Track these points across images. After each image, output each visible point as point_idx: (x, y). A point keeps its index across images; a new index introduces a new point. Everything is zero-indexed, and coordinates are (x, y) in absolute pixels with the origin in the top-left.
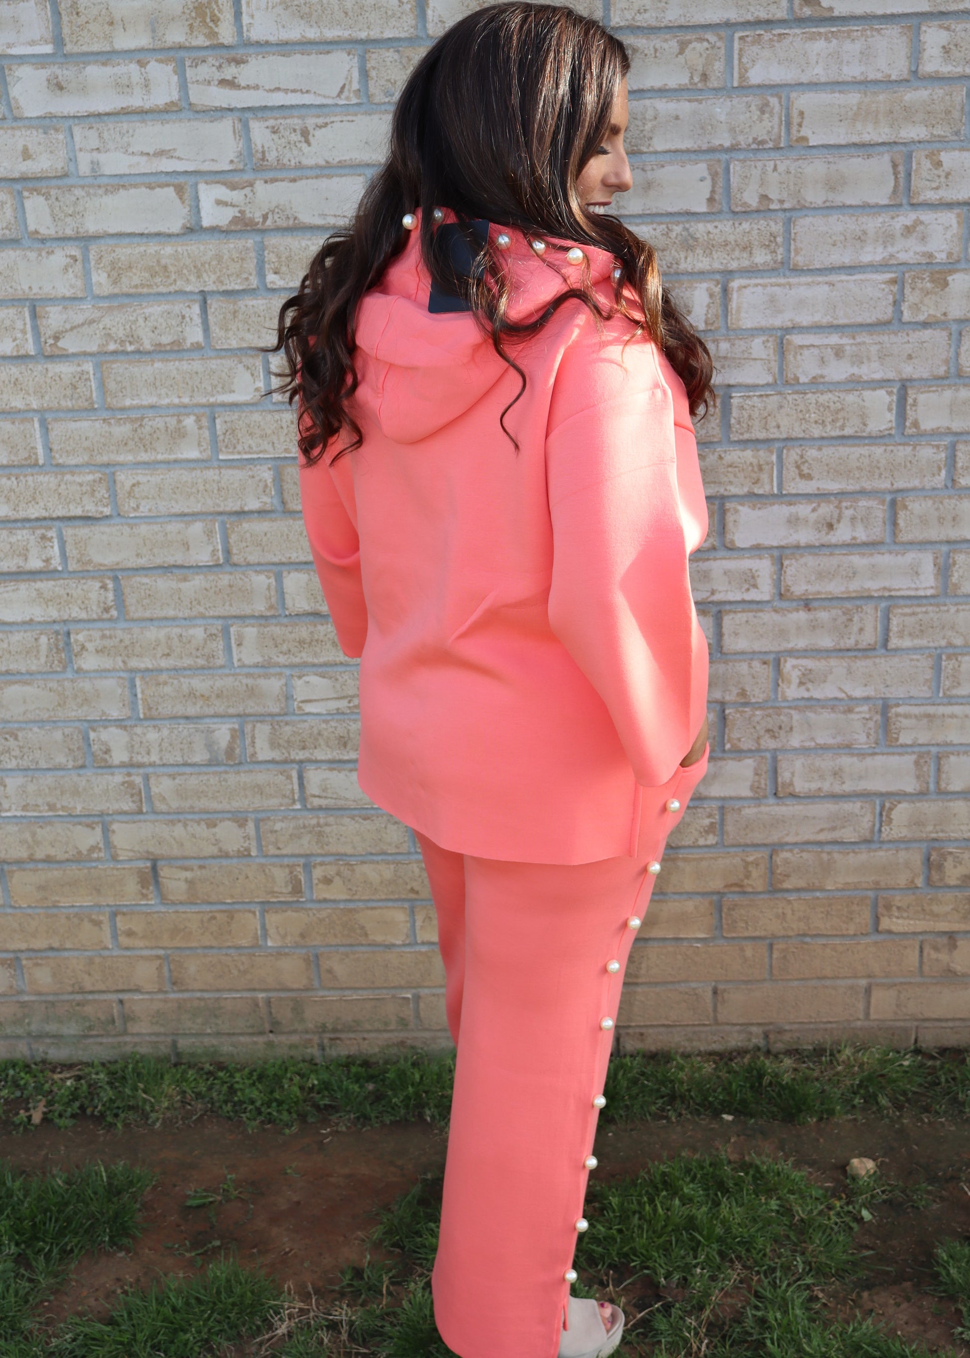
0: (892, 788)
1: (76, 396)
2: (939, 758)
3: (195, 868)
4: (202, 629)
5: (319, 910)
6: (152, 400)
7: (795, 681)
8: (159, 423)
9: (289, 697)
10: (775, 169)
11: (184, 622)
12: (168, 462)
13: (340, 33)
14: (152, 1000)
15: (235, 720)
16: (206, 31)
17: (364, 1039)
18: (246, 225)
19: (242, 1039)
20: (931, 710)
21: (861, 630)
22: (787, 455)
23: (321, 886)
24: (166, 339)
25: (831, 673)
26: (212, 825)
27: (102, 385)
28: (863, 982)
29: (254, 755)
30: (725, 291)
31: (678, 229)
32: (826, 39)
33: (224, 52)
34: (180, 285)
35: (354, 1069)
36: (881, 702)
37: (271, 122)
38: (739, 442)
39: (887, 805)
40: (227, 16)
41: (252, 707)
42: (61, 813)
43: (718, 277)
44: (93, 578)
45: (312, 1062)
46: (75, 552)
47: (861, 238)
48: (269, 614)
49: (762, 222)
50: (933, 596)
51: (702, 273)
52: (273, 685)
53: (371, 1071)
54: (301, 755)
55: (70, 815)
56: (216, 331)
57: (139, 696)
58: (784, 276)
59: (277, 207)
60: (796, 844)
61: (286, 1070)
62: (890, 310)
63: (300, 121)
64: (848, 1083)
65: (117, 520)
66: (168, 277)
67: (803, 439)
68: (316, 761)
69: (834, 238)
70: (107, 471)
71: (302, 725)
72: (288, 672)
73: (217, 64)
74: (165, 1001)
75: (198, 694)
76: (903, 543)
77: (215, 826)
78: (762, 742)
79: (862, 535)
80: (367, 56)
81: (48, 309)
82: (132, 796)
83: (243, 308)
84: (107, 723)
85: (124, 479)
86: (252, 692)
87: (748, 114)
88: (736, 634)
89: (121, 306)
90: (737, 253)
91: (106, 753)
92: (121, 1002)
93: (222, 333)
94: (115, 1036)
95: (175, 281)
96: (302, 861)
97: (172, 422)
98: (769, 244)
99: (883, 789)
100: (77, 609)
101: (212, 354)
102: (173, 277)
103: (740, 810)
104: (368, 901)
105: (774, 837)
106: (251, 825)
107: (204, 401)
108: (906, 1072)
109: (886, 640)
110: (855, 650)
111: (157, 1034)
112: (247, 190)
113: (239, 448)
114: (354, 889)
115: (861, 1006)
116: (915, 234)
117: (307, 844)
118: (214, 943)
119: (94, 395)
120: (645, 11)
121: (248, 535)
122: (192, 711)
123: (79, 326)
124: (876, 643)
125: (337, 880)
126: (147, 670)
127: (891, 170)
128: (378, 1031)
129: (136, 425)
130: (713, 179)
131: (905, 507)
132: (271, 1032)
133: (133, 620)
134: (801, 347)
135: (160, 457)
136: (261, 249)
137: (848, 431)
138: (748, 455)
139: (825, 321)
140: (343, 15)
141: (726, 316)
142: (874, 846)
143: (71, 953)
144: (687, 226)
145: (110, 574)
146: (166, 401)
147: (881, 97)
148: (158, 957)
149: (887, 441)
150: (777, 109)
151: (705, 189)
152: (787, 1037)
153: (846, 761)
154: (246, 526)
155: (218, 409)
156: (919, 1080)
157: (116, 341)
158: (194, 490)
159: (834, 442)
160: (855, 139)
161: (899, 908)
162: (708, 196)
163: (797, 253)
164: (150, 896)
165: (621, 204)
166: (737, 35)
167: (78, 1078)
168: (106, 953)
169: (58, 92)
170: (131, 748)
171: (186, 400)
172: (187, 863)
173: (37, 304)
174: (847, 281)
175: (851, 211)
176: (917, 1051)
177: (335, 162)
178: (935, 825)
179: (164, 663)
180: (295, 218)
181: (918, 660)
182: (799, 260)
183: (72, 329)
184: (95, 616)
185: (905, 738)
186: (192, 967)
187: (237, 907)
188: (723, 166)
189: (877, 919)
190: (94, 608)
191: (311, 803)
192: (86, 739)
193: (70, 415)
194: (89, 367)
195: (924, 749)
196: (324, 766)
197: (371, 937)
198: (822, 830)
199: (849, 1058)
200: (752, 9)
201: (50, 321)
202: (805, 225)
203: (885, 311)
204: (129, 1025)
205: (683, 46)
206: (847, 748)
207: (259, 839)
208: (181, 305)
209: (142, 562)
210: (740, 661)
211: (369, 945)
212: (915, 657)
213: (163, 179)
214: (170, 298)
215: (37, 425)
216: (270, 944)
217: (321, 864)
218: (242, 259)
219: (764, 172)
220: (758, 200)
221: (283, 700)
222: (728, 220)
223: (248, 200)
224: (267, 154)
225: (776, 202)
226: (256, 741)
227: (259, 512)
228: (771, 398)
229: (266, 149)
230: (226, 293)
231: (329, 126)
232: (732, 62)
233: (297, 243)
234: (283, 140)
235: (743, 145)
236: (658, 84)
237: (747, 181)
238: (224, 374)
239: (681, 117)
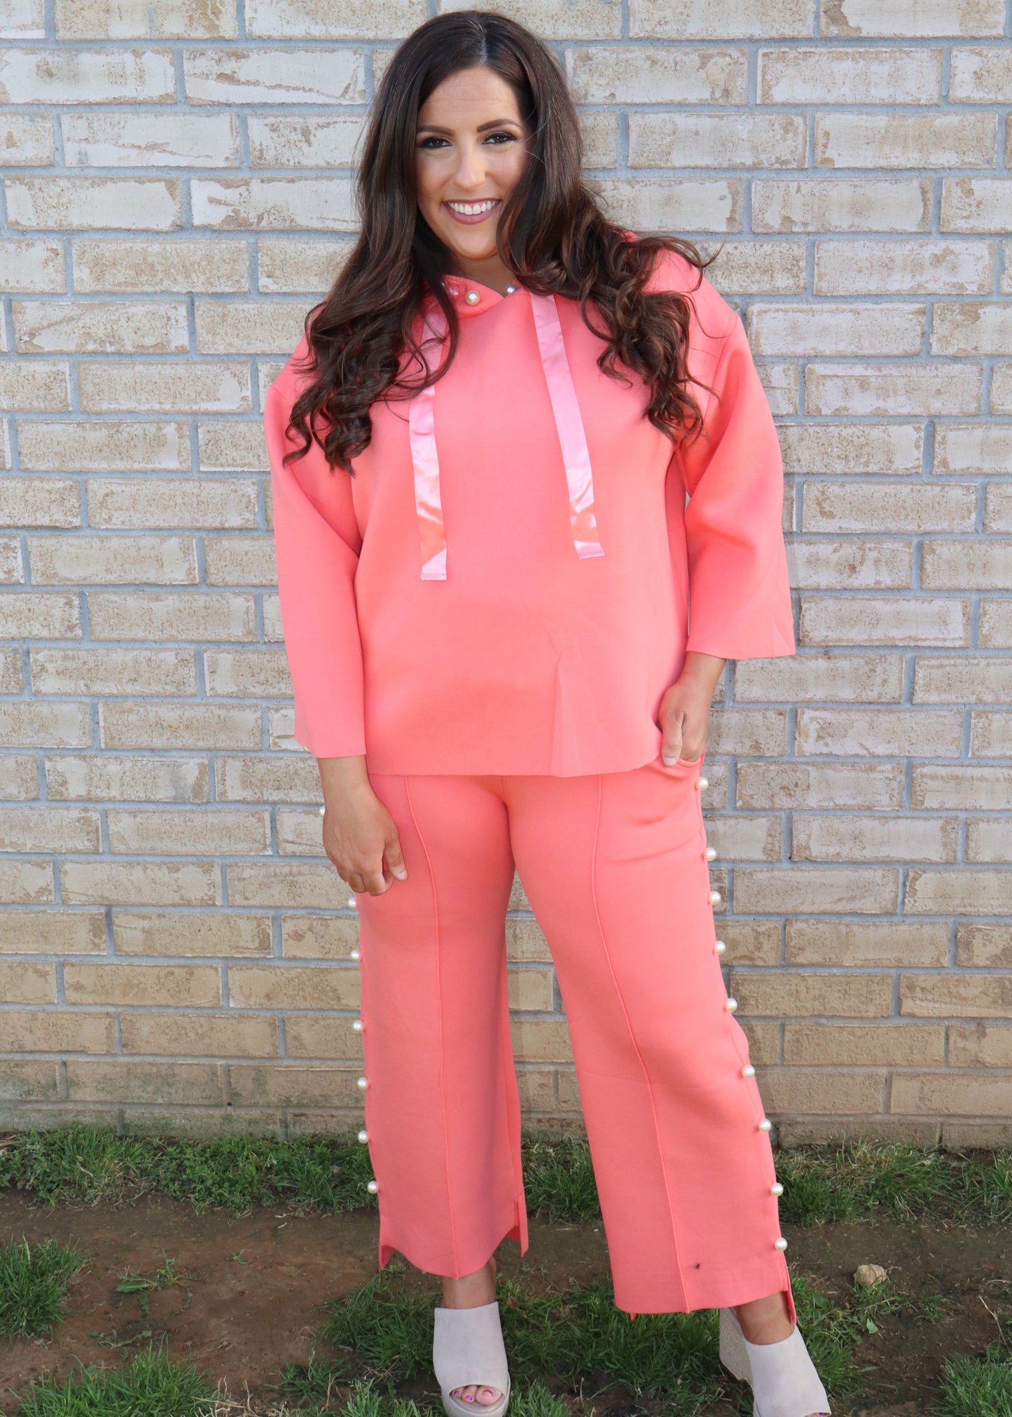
0: (917, 856)
1: (50, 397)
2: (967, 825)
3: (154, 917)
4: (173, 654)
5: (287, 969)
6: (131, 405)
7: (813, 735)
8: (137, 429)
9: (264, 732)
10: (799, 190)
11: (153, 645)
12: (145, 472)
13: (347, 32)
14: (98, 1063)
15: (204, 755)
16: (207, 23)
17: (332, 1116)
18: (240, 225)
19: (196, 1111)
20: (959, 771)
21: (885, 681)
22: (808, 492)
23: (291, 942)
24: (149, 341)
25: (852, 727)
26: (175, 869)
27: (78, 387)
28: (884, 1071)
29: (224, 793)
32: (853, 60)
33: (224, 46)
34: (167, 284)
35: (318, 1149)
36: (905, 761)
37: (270, 120)
39: (911, 874)
40: (229, 9)
41: (223, 741)
42: (9, 850)
43: (736, 300)
44: (58, 593)
45: (273, 1140)
46: (40, 564)
47: (888, 266)
48: (246, 640)
49: (784, 244)
50: (961, 648)
52: (248, 718)
53: (337, 1153)
54: (275, 796)
55: (19, 853)
56: (203, 334)
57: (102, 724)
58: (807, 301)
59: (273, 207)
60: (812, 914)
61: (243, 1147)
62: (918, 341)
63: (301, 120)
64: (862, 1182)
65: (88, 532)
66: (155, 276)
67: (825, 474)
68: (292, 803)
69: (860, 264)
70: (79, 479)
71: (278, 763)
72: (264, 704)
73: (217, 58)
74: (113, 1065)
75: (165, 724)
76: (930, 590)
77: (178, 870)
78: (776, 800)
79: (886, 579)
80: (374, 57)
81: (24, 304)
82: (88, 833)
83: (233, 312)
84: (64, 753)
85: (97, 488)
86: (224, 725)
87: (771, 133)
88: (751, 682)
89: (103, 305)
90: (757, 276)
91: (62, 785)
92: (65, 1064)
93: (210, 337)
94: (56, 1102)
95: (162, 280)
96: (271, 913)
97: (151, 429)
98: (792, 267)
99: (908, 858)
100: (38, 626)
101: (197, 359)
102: (160, 276)
103: (751, 874)
104: (342, 960)
105: (789, 905)
106: (217, 871)
107: (187, 408)
108: (928, 1173)
109: (912, 694)
110: (878, 703)
111: (103, 1103)
112: (242, 189)
113: (222, 460)
114: (328, 946)
115: (881, 1098)
116: (945, 264)
117: (277, 895)
118: (171, 1002)
119: (69, 398)
120: (666, 23)
121: (227, 553)
122: (158, 742)
123: (56, 323)
124: (900, 696)
125: (309, 935)
126: (111, 696)
127: (921, 198)
128: (347, 1107)
129: (113, 431)
130: (733, 198)
131: (933, 551)
132: (229, 1104)
133: (99, 641)
134: (824, 377)
135: (136, 466)
136: (255, 251)
137: (872, 468)
139: (850, 350)
140: (350, 13)
142: (896, 919)
143: (13, 1007)
144: (706, 245)
145: (76, 589)
146: (145, 407)
147: (910, 121)
148: (108, 1014)
149: (914, 480)
150: (802, 127)
151: (726, 207)
152: (799, 1130)
153: (867, 824)
154: (225, 543)
155: (200, 418)
156: (941, 1182)
157: (95, 341)
158: (171, 503)
159: (857, 479)
160: (882, 163)
161: (923, 989)
162: (728, 215)
163: (821, 279)
164: (103, 946)
166: (761, 52)
167: (12, 1148)
168: (50, 1008)
169: (48, 79)
170: (89, 780)
171: (167, 407)
172: (145, 911)
173: (14, 298)
174: (873, 310)
175: (878, 237)
176: (942, 1151)
177: (336, 164)
178: (963, 899)
179: (130, 689)
180: (292, 220)
181: (945, 717)
182: (824, 286)
183: (49, 326)
184: (57, 635)
185: (931, 802)
186: (145, 1027)
187: (198, 962)
188: (744, 185)
189: (899, 1001)
190: (57, 625)
191: (284, 849)
192: (41, 768)
193: (43, 417)
194: (65, 367)
195: (951, 814)
196: (300, 809)
197: (344, 1002)
198: (840, 900)
199: (865, 1157)
200: (777, 26)
201: (26, 317)
202: (829, 250)
203: (911, 343)
204: (72, 1091)
205: (704, 60)
206: (869, 810)
207: (225, 887)
208: (167, 306)
209: (112, 578)
210: (755, 710)
211: (342, 1010)
212: (942, 713)
213: (155, 173)
214: (156, 298)
215: (6, 426)
216: (232, 1005)
217: (292, 918)
218: (234, 261)
219: (787, 193)
220: (780, 222)
221: (258, 734)
222: (749, 241)
223: (242, 200)
224: (265, 152)
225: (799, 224)
226: (226, 778)
227: (240, 529)
228: (791, 429)
229: (264, 147)
230: (215, 295)
231: (332, 126)
232: (755, 79)
233: (293, 246)
234: (283, 139)
235: (766, 165)
236: (677, 98)
237: (769, 201)
238: (209, 381)
239: (701, 132)
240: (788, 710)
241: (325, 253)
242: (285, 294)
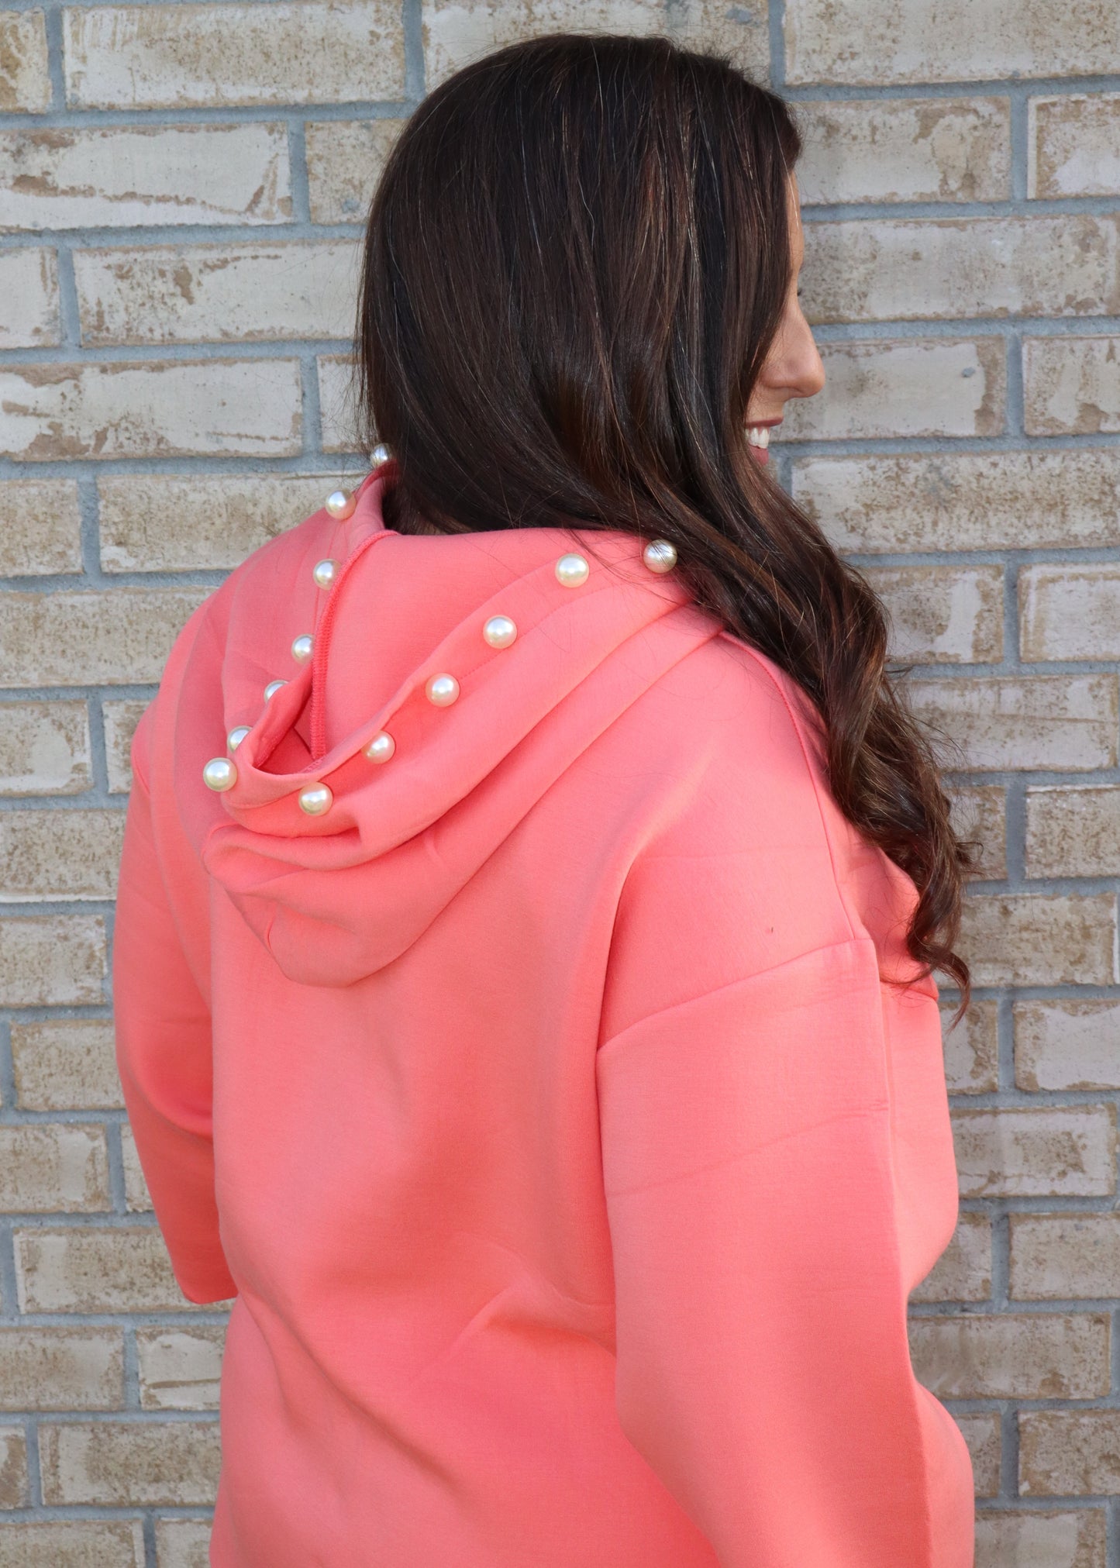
9: (128, 1377)
10: (1111, 355)
13: (255, 92)
15: (18, 1420)
18: (64, 451)
29: (56, 1490)
30: (1014, 587)
31: (918, 468)
33: (25, 124)
37: (116, 258)
38: (1044, 881)
40: (34, 57)
41: (54, 1395)
43: (998, 560)
48: (91, 1210)
49: (1086, 456)
51: (966, 552)
52: (99, 1352)
54: (152, 1494)
59: (125, 418)
63: (173, 257)
68: (183, 1506)
71: (156, 1434)
72: (128, 1326)
73: (13, 148)
78: (1094, 1479)
80: (307, 136)
83: (54, 611)
86: (54, 1366)
87: (1056, 252)
88: (1040, 1262)
90: (1036, 515)
98: (1102, 497)
112: (67, 386)
113: (40, 881)
120: (853, 55)
121: (53, 1052)
130: (988, 374)
136: (92, 497)
138: (1062, 906)
140: (260, 58)
141: (1016, 637)
144: (937, 462)
151: (973, 392)
154: (49, 1034)
162: (978, 405)
165: (806, 418)
166: (1033, 103)
177: (241, 334)
180: (160, 440)
188: (1008, 348)
200: (1063, 54)
205: (927, 122)
210: (1050, 1316)
218: (53, 516)
219: (1089, 361)
220: (1076, 414)
221: (117, 1381)
222: (1018, 452)
223: (67, 405)
224: (107, 318)
225: (1113, 418)
226: (61, 1462)
227: (77, 1007)
228: (1107, 795)
229: (105, 307)
230: (21, 581)
231: (230, 266)
232: (1025, 153)
233: (162, 487)
234: (139, 291)
235: (1048, 310)
236: (877, 192)
237: (1055, 377)
238: (12, 739)
239: (924, 255)
240: (1112, 1313)
241: (222, 498)
242: (150, 575)
